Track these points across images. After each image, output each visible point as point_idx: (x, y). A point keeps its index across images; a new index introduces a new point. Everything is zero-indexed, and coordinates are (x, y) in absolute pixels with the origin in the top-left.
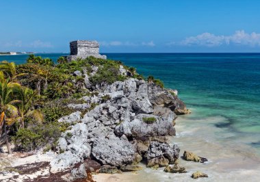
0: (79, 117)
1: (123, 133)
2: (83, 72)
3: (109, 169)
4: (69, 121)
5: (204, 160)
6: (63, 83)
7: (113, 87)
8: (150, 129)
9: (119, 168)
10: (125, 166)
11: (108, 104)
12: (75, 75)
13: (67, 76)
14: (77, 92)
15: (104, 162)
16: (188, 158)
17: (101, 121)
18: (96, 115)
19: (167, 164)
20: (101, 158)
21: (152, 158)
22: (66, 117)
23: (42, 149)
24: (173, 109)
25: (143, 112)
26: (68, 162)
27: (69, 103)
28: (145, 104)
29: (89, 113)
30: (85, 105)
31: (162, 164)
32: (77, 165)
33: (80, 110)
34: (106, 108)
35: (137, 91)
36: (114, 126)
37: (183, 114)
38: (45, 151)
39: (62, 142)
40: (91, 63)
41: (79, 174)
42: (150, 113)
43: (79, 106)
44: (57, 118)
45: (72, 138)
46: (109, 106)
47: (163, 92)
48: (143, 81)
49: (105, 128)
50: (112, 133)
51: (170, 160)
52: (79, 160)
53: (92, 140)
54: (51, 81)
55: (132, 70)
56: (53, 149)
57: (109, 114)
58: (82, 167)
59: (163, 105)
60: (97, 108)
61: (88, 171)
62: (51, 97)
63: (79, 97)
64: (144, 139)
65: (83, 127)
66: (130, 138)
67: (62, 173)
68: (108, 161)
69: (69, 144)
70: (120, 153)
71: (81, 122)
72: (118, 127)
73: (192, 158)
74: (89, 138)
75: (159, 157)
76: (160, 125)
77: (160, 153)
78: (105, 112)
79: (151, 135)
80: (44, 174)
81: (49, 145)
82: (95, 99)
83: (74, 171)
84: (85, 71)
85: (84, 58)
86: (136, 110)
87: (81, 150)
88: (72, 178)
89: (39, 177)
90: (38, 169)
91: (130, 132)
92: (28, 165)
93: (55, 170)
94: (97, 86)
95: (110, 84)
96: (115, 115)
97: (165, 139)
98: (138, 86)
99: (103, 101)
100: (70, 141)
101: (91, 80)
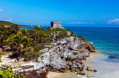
0: (47, 50)
1: (64, 57)
2: (54, 34)
3: (55, 70)
4: (43, 51)
5: (95, 71)
6: (45, 37)
7: (64, 39)
8: (75, 56)
9: (59, 70)
10: (61, 70)
12: (50, 34)
13: (47, 35)
15: (54, 68)
16: (88, 69)
17: (56, 52)
18: (54, 50)
19: (79, 71)
20: (53, 66)
21: (73, 68)
22: (43, 50)
23: (32, 61)
24: (89, 50)
25: (73, 50)
26: (40, 66)
27: (45, 45)
29: (51, 49)
30: (51, 46)
32: (43, 68)
33: (48, 47)
34: (59, 48)
35: (74, 42)
36: (61, 55)
38: (33, 62)
39: (39, 59)
40: (57, 30)
41: (43, 71)
42: (76, 51)
44: (39, 50)
45: (43, 58)
46: (60, 47)
47: (85, 43)
48: (77, 38)
49: (57, 55)
50: (60, 57)
51: (80, 69)
52: (44, 66)
53: (51, 59)
54: (41, 36)
55: (73, 33)
57: (60, 50)
58: (44, 69)
59: (85, 48)
60: (55, 47)
61: (47, 70)
62: (40, 42)
63: (50, 43)
64: (72, 60)
65: (48, 54)
66: (67, 59)
67: (37, 70)
68: (55, 67)
69: (42, 60)
70: (60, 65)
71: (47, 52)
72: (62, 55)
73: (90, 69)
75: (76, 68)
76: (80, 55)
77: (76, 66)
78: (58, 49)
79: (76, 59)
80: (31, 70)
81: (35, 60)
82: (55, 44)
83: (41, 70)
84: (55, 33)
85: (55, 28)
86: (71, 49)
88: (40, 72)
89: (29, 70)
90: (29, 68)
91: (67, 57)
92: (26, 66)
93: (35, 69)
94: (58, 39)
95: (63, 38)
96: (62, 50)
97: (81, 61)
98: (75, 40)
99: (58, 45)
100: (42, 59)
101: (56, 37)
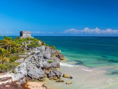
0: (23, 60)
1: (40, 67)
2: (25, 43)
3: (34, 80)
4: (19, 62)
5: (71, 78)
6: (17, 47)
7: (36, 49)
8: (50, 65)
9: (38, 80)
10: (40, 79)
11: (34, 55)
12: (21, 44)
13: (18, 45)
14: (23, 51)
15: (32, 78)
16: (65, 76)
17: (32, 62)
18: (29, 60)
19: (57, 79)
20: (31, 76)
21: (51, 76)
22: (18, 60)
23: (9, 72)
24: (59, 58)
25: (47, 59)
26: (19, 77)
27: (19, 55)
28: (49, 56)
29: (27, 59)
30: (25, 56)
31: (55, 78)
32: (22, 79)
33: (24, 57)
34: (33, 57)
35: (45, 50)
36: (36, 64)
37: (63, 59)
38: (10, 73)
39: (17, 69)
40: (28, 40)
41: (23, 82)
42: (50, 59)
43: (23, 56)
44: (15, 60)
45: (20, 68)
46: (35, 56)
47: (55, 51)
48: (48, 47)
49: (33, 64)
50: (36, 66)
51: (58, 77)
52: (23, 77)
53: (28, 69)
54: (13, 46)
55: (43, 42)
56: (13, 72)
57: (35, 59)
58: (24, 79)
59: (55, 56)
60: (30, 57)
61: (26, 81)
62: (13, 52)
63: (23, 52)
64: (48, 69)
65: (24, 64)
66: (43, 68)
67: (17, 81)
68: (34, 77)
70: (39, 74)
71: (24, 62)
72: (38, 64)
73: (66, 76)
74: (27, 68)
75: (54, 76)
76: (54, 64)
77: (54, 74)
78: (33, 59)
79: (51, 67)
80: (9, 82)
81: (11, 71)
82: (29, 53)
83: (21, 81)
84: (26, 43)
85: (25, 38)
86: (45, 58)
87: (24, 73)
88: (20, 83)
90: (7, 80)
91: (43, 66)
92: (4, 78)
93: (14, 80)
94: (30, 48)
95: (35, 48)
96: (37, 60)
97: (56, 69)
98: (46, 49)
99: (32, 54)
100: (19, 69)
101: (28, 46)
